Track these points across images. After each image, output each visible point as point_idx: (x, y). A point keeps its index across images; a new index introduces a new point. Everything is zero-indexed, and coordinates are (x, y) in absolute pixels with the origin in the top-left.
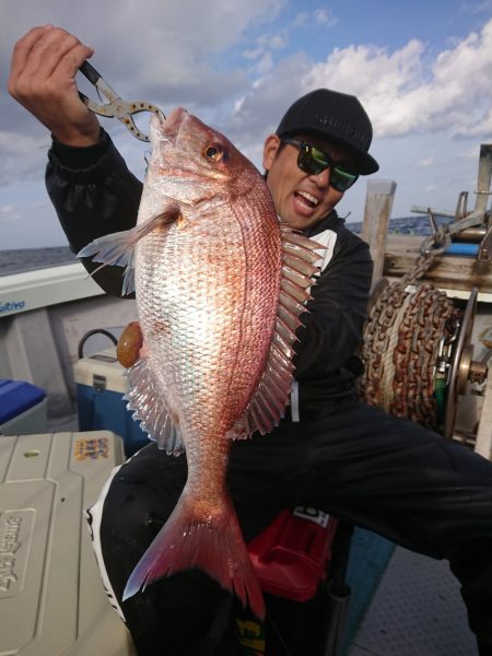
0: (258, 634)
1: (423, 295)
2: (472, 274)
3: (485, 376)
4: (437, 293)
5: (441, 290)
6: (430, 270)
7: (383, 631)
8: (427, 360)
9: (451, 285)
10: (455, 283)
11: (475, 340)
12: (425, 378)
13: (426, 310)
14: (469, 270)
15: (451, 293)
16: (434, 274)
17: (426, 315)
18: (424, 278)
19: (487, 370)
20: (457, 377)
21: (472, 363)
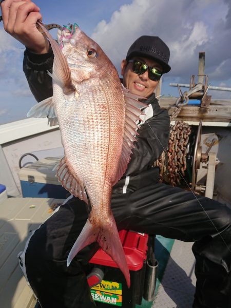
0: (118, 287)
1: (178, 125)
2: (199, 113)
3: (208, 159)
4: (184, 124)
5: (186, 122)
6: (180, 113)
7: (173, 279)
8: (182, 155)
9: (190, 119)
10: (192, 118)
11: (202, 144)
12: (182, 163)
13: (180, 133)
14: (198, 112)
15: (190, 123)
16: (182, 115)
17: (180, 135)
18: (178, 117)
19: (208, 157)
20: (196, 161)
21: (202, 154)
